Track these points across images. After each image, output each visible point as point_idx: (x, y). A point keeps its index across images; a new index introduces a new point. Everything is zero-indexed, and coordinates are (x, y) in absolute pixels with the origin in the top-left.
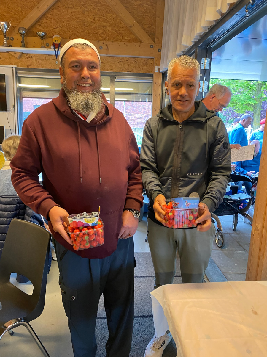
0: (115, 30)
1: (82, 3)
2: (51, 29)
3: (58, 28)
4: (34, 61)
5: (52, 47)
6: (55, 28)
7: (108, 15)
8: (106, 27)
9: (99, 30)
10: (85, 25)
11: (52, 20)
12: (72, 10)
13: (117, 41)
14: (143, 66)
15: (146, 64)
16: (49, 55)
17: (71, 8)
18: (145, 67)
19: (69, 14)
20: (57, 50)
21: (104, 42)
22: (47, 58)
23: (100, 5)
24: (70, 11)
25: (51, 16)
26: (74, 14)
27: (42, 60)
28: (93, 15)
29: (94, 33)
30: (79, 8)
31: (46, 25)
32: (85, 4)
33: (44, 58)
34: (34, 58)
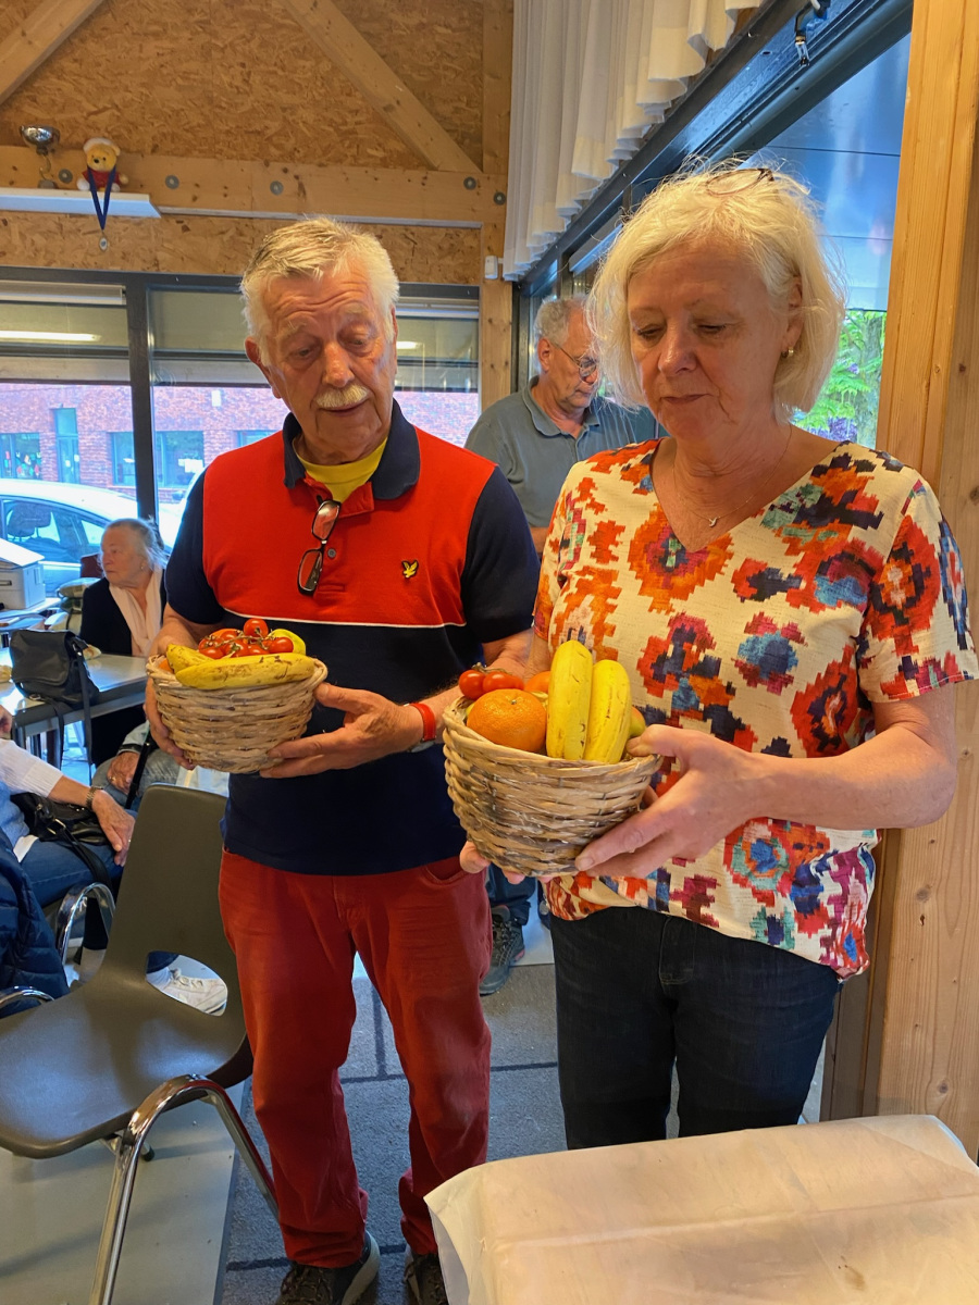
0: (331, 123)
1: (197, 17)
2: (77, 115)
3: (108, 113)
4: (16, 239)
5: (83, 185)
6: (95, 113)
7: (301, 63)
8: (293, 109)
9: (268, 123)
10: (211, 100)
11: (84, 81)
12: (158, 43)
13: (340, 161)
14: (441, 258)
15: (452, 251)
16: (72, 215)
17: (156, 35)
18: (448, 261)
19: (148, 58)
20: (101, 196)
21: (289, 166)
22: (67, 225)
23: (268, 26)
24: (151, 47)
25: (76, 65)
26: (168, 58)
27: (48, 234)
28: (243, 65)
29: (246, 132)
30: (187, 34)
31: (59, 100)
32: (208, 22)
33: (53, 227)
34: (15, 227)
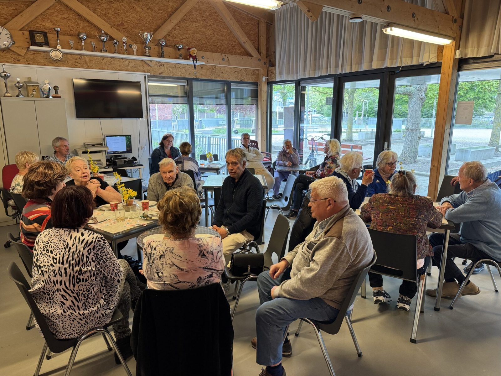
5: (191, 59)
12: (196, 24)
17: (195, 22)
20: (195, 62)
21: (226, 55)
25: (178, 28)
26: (197, 27)
27: (172, 68)
30: (202, 22)
31: (175, 36)
33: (174, 66)
